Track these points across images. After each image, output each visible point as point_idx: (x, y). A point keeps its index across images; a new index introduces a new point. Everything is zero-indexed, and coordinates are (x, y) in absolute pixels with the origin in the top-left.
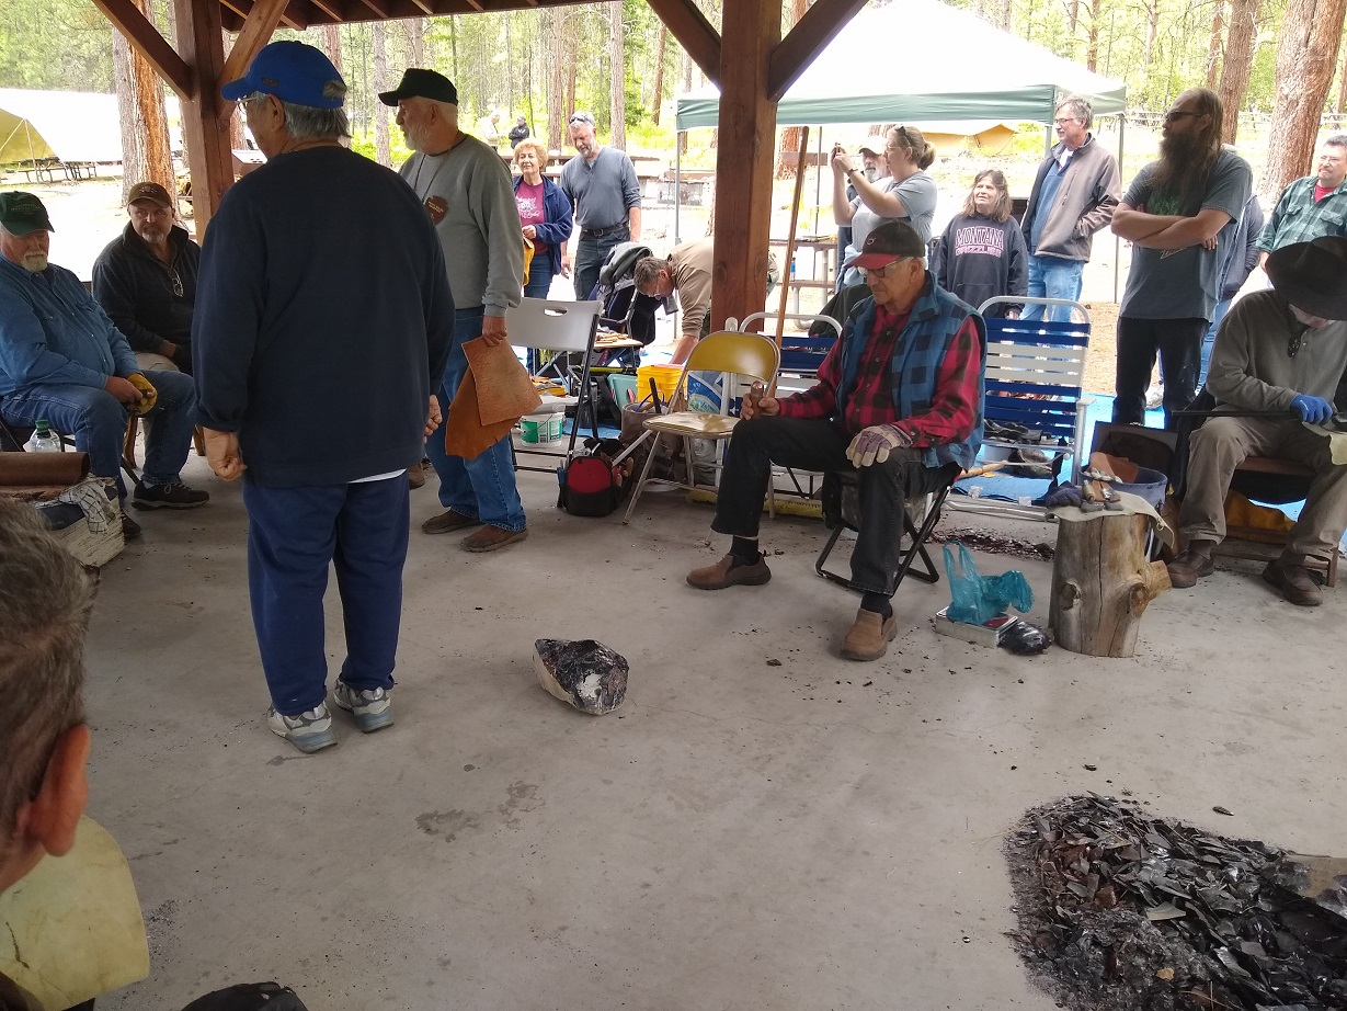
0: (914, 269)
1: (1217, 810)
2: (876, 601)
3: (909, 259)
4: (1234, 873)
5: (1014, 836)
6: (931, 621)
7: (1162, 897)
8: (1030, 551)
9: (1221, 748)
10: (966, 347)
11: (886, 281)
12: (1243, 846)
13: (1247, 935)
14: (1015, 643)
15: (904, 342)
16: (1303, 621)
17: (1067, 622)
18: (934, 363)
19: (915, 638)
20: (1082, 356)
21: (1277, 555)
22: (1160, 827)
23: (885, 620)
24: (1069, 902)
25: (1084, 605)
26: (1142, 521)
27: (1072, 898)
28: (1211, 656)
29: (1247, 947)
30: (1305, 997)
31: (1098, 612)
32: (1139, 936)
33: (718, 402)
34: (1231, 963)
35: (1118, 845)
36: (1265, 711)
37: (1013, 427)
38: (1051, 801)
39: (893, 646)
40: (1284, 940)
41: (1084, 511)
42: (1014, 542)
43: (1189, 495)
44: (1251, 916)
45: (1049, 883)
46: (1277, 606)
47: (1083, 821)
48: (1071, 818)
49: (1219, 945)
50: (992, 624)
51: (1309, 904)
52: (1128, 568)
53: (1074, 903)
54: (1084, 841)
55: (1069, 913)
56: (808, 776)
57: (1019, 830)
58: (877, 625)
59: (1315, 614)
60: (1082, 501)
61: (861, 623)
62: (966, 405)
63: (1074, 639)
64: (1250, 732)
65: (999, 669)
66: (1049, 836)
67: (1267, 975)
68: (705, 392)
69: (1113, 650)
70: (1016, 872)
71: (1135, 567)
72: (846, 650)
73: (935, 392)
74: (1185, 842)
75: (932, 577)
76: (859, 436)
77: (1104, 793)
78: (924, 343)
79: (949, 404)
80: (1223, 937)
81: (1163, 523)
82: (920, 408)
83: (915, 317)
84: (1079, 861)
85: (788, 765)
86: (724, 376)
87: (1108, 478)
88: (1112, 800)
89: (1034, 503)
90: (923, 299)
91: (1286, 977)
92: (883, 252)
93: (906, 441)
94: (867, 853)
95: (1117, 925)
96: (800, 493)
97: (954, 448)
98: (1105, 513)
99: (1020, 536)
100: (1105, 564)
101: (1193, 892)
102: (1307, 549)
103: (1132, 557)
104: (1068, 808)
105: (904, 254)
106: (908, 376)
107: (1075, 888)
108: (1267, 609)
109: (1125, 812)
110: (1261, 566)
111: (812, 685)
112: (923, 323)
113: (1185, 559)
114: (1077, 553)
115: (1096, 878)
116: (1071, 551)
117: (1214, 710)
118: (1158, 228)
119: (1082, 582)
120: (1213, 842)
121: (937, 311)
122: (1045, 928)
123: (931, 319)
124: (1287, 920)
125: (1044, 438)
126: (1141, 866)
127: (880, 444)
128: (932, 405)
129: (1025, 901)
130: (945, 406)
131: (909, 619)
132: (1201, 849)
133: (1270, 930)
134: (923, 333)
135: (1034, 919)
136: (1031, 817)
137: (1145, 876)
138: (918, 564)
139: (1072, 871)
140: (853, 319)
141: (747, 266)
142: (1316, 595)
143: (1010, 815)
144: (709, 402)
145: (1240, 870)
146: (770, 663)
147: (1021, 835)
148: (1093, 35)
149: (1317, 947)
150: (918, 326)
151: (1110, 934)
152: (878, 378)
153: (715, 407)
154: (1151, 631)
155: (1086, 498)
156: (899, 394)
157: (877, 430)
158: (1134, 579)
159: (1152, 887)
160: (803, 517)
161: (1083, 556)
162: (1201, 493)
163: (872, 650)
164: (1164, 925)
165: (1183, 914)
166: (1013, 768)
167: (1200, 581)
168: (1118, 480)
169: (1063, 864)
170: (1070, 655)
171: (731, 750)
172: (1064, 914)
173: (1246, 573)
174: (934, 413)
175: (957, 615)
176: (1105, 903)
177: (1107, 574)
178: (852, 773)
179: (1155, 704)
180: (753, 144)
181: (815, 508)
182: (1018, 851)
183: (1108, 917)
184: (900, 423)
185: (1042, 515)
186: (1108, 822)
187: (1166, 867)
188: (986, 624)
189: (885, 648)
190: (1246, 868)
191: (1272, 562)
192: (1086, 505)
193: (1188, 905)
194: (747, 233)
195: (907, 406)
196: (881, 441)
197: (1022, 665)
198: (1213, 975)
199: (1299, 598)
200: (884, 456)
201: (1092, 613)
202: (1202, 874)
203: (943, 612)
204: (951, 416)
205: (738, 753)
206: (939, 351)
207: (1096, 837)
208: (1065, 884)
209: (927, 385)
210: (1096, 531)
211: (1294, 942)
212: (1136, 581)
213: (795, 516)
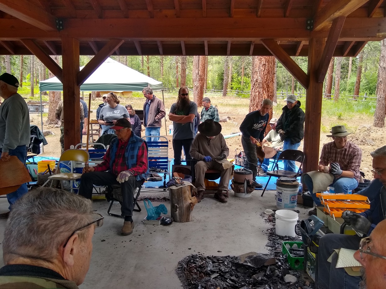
0: (128, 131)
1: (218, 252)
2: (128, 218)
3: (127, 128)
4: (226, 263)
5: (177, 269)
6: (142, 221)
7: (213, 272)
8: (161, 200)
9: (216, 238)
10: (144, 149)
11: (120, 133)
12: (226, 257)
13: (231, 275)
14: (164, 223)
15: (128, 149)
16: (224, 206)
17: (176, 215)
18: (136, 154)
19: (139, 227)
20: (167, 149)
21: (216, 192)
22: (208, 258)
23: (131, 223)
24: (194, 280)
25: (179, 210)
26: (190, 187)
27: (194, 279)
28: (208, 217)
29: (232, 278)
30: (245, 284)
31: (183, 211)
32: (211, 282)
33: (70, 170)
34: (231, 282)
35: (201, 264)
36: (222, 228)
37: (154, 168)
38: (183, 259)
39: (134, 230)
40: (239, 274)
41: (177, 186)
42: (157, 198)
43: (196, 180)
44: (231, 271)
45: (189, 277)
46: (218, 203)
47: (192, 261)
48: (189, 261)
49: (227, 279)
50: (158, 219)
51: (242, 265)
52: (188, 199)
53: (195, 279)
54: (193, 265)
55: (195, 282)
56: (122, 268)
57: (178, 267)
58: (129, 225)
59: (227, 204)
60: (176, 184)
61: (125, 225)
62: (145, 164)
63: (178, 219)
64: (220, 233)
65: (162, 230)
66: (186, 266)
67: (237, 282)
68: (65, 167)
69: (188, 220)
70: (180, 277)
71: (189, 199)
72: (122, 233)
73: (137, 161)
74: (214, 260)
75: (139, 210)
76: (120, 175)
77: (194, 254)
78: (133, 149)
79: (141, 164)
80: (227, 277)
81: (194, 187)
82: (134, 165)
83: (130, 142)
84: (194, 270)
85: (115, 266)
86: (71, 162)
87: (179, 178)
88: (196, 255)
89: (159, 187)
90: (131, 138)
91: (241, 282)
92: (119, 126)
93: (132, 174)
94: (143, 283)
95: (206, 281)
96: (98, 193)
97: (143, 175)
98: (182, 186)
99: (158, 196)
100: (183, 199)
101: (219, 269)
102: (223, 189)
103: (189, 196)
104: (187, 259)
105: (125, 127)
106: (130, 158)
107: (195, 276)
108: (217, 205)
109: (200, 257)
110: (213, 195)
111: (116, 244)
112: (132, 144)
113: (198, 196)
114: (176, 197)
115: (199, 272)
116: (175, 197)
117: (212, 230)
118: (181, 119)
119: (178, 205)
120: (220, 258)
121: (135, 141)
122: (190, 287)
123: (134, 143)
124: (238, 270)
125: (161, 170)
126: (207, 267)
127: (125, 176)
128: (137, 164)
129: (184, 283)
130: (140, 164)
131: (136, 222)
132: (218, 260)
133: (236, 273)
134: (132, 146)
135: (187, 286)
136: (179, 263)
137: (209, 269)
138: (136, 208)
139: (193, 272)
140: (112, 143)
141: (74, 130)
142: (226, 200)
143: (175, 264)
144: (67, 170)
145: (227, 262)
146: (102, 241)
147: (178, 268)
148: (148, 68)
149: (245, 273)
150: (131, 145)
151: (205, 284)
152: (121, 159)
153: (69, 171)
154: (194, 214)
155: (177, 183)
156: (128, 162)
157: (124, 172)
158: (190, 201)
159: (211, 271)
160: (100, 200)
161: (178, 198)
162: (199, 179)
163: (129, 231)
164: (215, 278)
165: (218, 274)
166: (172, 253)
167: (202, 200)
168: (181, 178)
169: (190, 271)
170: (178, 223)
171: (98, 266)
172: (194, 283)
173: (211, 197)
174: (138, 166)
175: (149, 218)
176: (202, 277)
177: (184, 201)
178: (133, 264)
179: (200, 231)
180: (74, 98)
181: (103, 197)
182: (179, 272)
183: (203, 280)
184: (130, 170)
185: (163, 190)
186: (197, 259)
187: (212, 266)
188: (157, 219)
189: (132, 230)
190: (228, 261)
191: (216, 193)
192: (177, 185)
193: (219, 272)
194: (74, 122)
195: (130, 166)
196: (126, 175)
197: (167, 228)
198: (228, 286)
199: (223, 201)
200: (127, 179)
201: (181, 212)
202: (219, 265)
203: (145, 218)
204: (142, 167)
205: (100, 267)
206: (137, 151)
207: (196, 263)
208: (192, 276)
209: (135, 159)
210: (180, 191)
211: (241, 274)
212: (191, 202)
213: (97, 200)
